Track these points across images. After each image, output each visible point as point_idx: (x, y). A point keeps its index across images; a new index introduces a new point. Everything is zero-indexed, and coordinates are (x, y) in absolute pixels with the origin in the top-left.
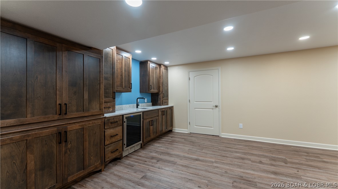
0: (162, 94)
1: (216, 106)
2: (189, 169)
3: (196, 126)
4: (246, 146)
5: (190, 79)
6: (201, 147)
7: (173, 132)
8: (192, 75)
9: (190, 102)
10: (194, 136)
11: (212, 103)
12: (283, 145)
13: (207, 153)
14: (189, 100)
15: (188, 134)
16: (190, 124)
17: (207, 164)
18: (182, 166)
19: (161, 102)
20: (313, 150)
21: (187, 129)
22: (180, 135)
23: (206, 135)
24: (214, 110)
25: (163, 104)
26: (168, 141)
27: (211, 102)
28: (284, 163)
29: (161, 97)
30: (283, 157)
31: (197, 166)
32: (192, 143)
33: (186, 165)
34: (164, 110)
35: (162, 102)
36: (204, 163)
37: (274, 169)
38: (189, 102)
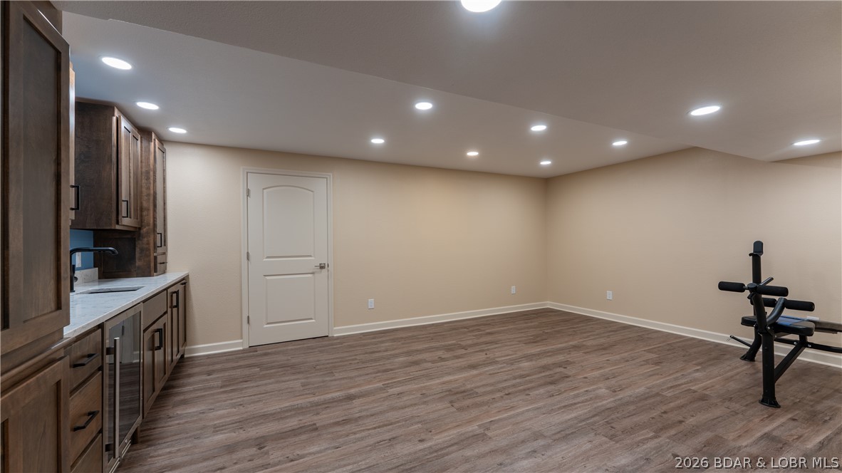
0: (152, 236)
1: (322, 267)
2: (360, 423)
3: (268, 324)
4: (394, 340)
5: (252, 193)
6: (321, 369)
7: (188, 358)
8: (256, 182)
9: (251, 258)
10: (270, 351)
11: (313, 258)
12: (433, 325)
13: (351, 378)
14: (248, 253)
15: (243, 351)
16: (248, 322)
17: (378, 396)
18: (337, 424)
19: (150, 261)
20: (464, 323)
21: (242, 338)
22: (228, 361)
23: (300, 342)
24: (316, 275)
25: (156, 271)
26: (213, 387)
27: (310, 256)
28: (463, 350)
29: (152, 245)
30: (450, 342)
31: (367, 410)
32: (289, 368)
33: (344, 418)
34: (173, 289)
35: (152, 265)
36: (372, 398)
37: (465, 363)
38: (248, 259)
